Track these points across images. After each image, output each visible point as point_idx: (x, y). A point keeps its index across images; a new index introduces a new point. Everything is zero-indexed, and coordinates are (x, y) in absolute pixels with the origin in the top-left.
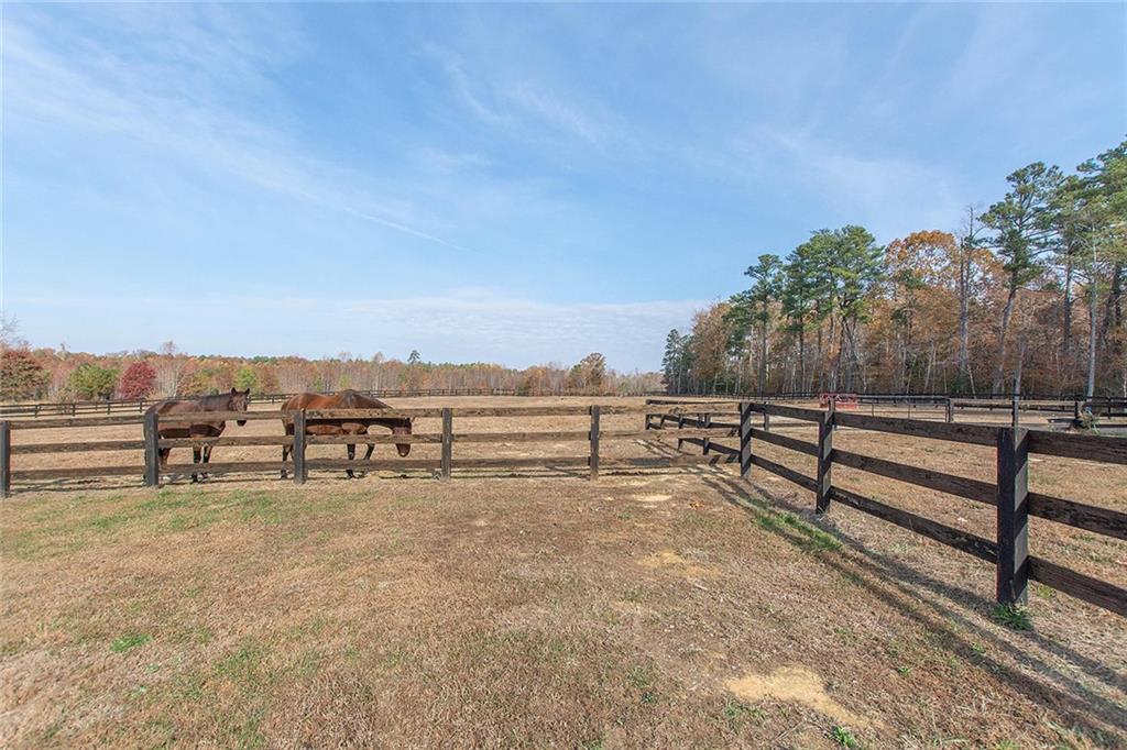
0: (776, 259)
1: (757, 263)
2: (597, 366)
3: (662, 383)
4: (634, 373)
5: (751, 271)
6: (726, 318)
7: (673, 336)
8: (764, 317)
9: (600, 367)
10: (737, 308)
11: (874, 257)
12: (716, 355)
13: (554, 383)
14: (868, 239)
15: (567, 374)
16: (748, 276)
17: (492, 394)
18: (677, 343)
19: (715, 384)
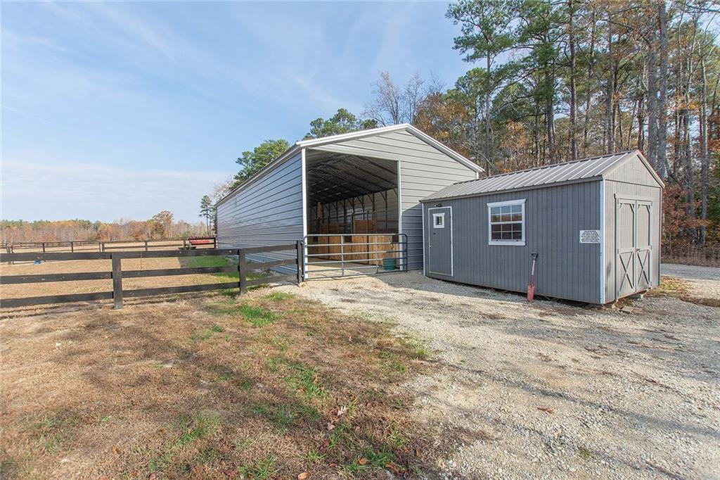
0: (249, 154)
7: (205, 200)
16: (239, 164)
18: (209, 204)
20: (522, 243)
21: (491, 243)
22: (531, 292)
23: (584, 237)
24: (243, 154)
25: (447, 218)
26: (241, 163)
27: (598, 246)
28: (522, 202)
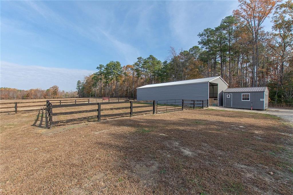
0: (103, 66)
1: (99, 66)
2: (56, 89)
3: (77, 94)
4: (71, 92)
5: (98, 68)
6: (93, 78)
7: (79, 82)
8: (101, 79)
9: (56, 90)
10: (95, 77)
11: (121, 69)
12: (90, 87)
13: (39, 95)
14: (120, 65)
15: (45, 92)
16: (97, 69)
17: (9, 99)
18: (80, 84)
19: (90, 95)
20: (250, 101)
21: (242, 100)
22: (252, 108)
23: (261, 100)
24: (100, 65)
25: (231, 96)
26: (98, 69)
27: (264, 101)
28: (250, 94)
